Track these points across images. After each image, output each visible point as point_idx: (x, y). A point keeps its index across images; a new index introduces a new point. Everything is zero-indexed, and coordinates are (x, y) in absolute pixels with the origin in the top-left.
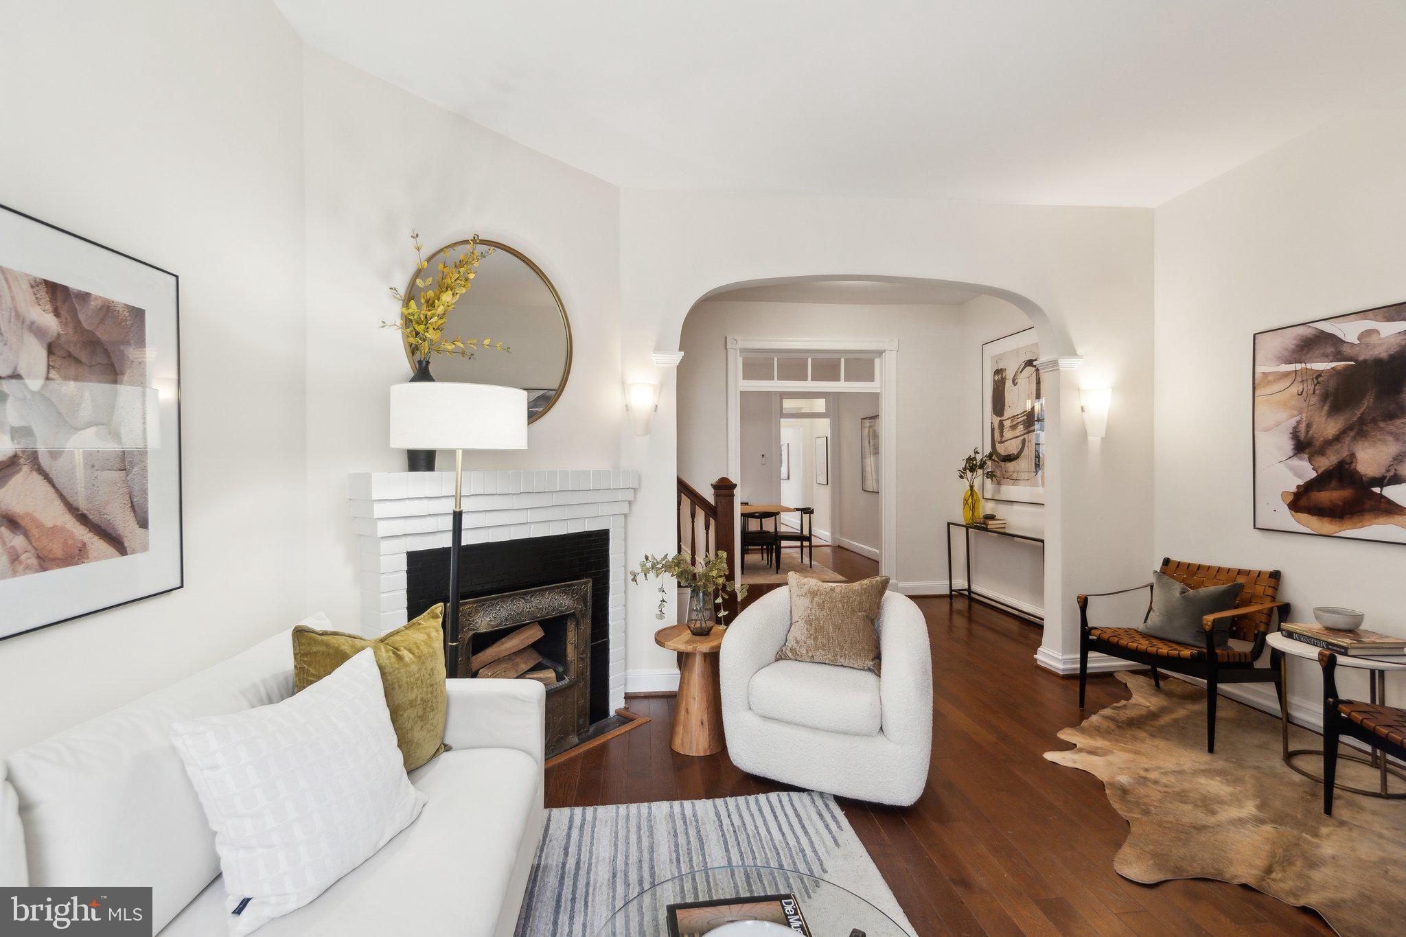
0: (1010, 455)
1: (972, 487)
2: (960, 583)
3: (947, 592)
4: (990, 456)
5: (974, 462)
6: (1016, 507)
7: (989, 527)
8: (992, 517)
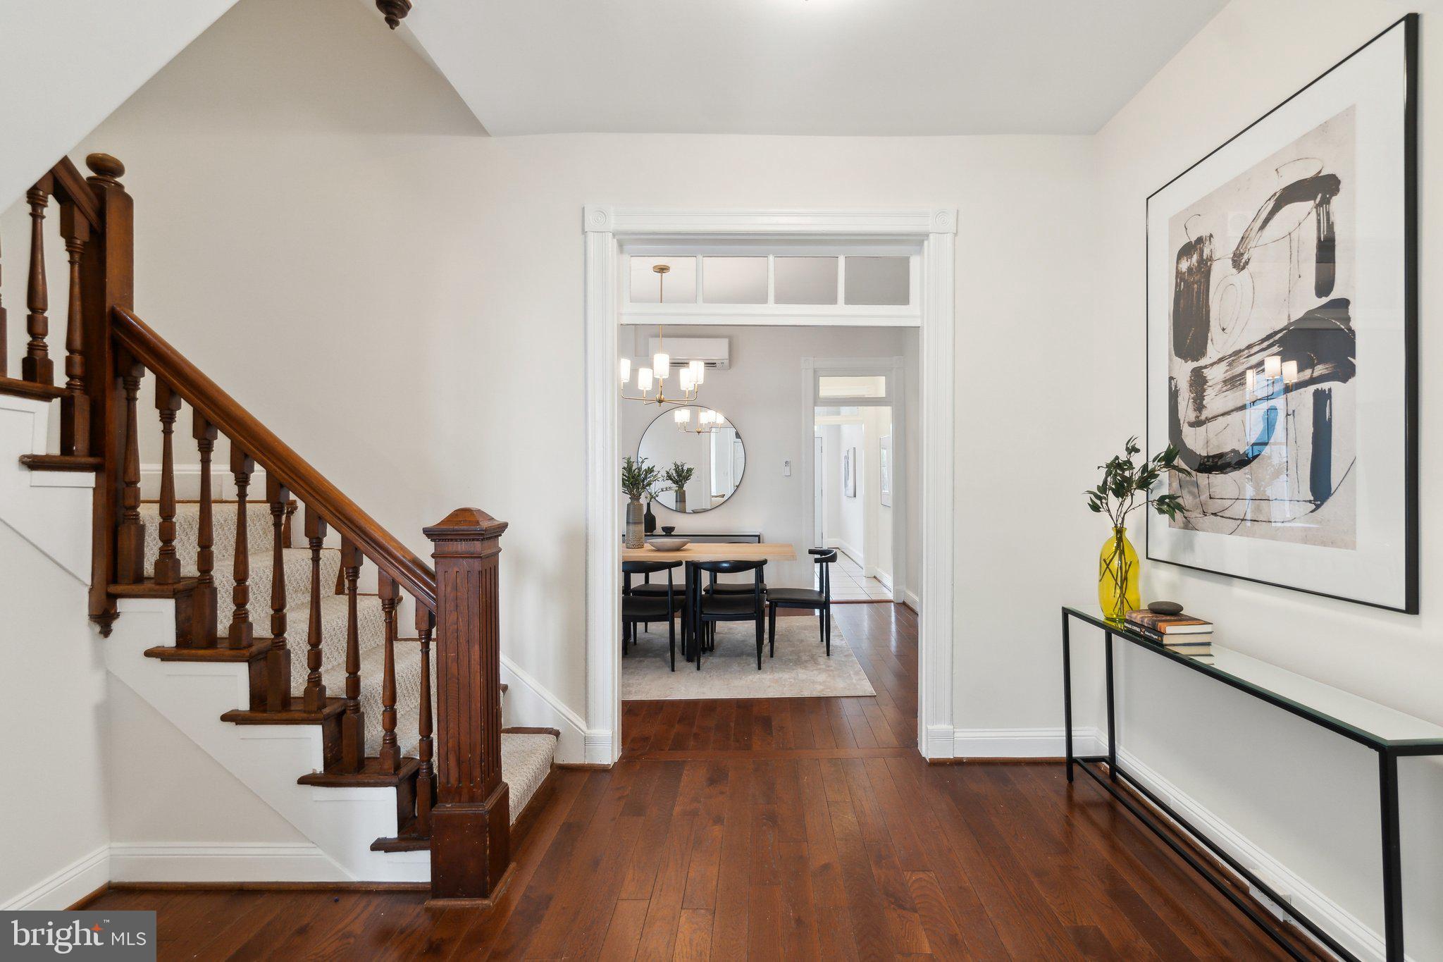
0: (1221, 456)
1: (1119, 532)
2: (1091, 741)
3: (1061, 753)
4: (1168, 459)
5: (1127, 474)
6: (1240, 590)
7: (1166, 640)
8: (1172, 612)
